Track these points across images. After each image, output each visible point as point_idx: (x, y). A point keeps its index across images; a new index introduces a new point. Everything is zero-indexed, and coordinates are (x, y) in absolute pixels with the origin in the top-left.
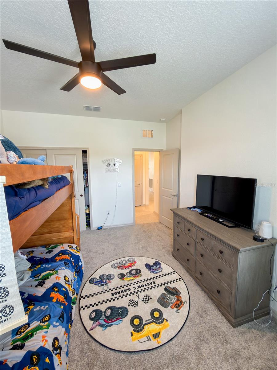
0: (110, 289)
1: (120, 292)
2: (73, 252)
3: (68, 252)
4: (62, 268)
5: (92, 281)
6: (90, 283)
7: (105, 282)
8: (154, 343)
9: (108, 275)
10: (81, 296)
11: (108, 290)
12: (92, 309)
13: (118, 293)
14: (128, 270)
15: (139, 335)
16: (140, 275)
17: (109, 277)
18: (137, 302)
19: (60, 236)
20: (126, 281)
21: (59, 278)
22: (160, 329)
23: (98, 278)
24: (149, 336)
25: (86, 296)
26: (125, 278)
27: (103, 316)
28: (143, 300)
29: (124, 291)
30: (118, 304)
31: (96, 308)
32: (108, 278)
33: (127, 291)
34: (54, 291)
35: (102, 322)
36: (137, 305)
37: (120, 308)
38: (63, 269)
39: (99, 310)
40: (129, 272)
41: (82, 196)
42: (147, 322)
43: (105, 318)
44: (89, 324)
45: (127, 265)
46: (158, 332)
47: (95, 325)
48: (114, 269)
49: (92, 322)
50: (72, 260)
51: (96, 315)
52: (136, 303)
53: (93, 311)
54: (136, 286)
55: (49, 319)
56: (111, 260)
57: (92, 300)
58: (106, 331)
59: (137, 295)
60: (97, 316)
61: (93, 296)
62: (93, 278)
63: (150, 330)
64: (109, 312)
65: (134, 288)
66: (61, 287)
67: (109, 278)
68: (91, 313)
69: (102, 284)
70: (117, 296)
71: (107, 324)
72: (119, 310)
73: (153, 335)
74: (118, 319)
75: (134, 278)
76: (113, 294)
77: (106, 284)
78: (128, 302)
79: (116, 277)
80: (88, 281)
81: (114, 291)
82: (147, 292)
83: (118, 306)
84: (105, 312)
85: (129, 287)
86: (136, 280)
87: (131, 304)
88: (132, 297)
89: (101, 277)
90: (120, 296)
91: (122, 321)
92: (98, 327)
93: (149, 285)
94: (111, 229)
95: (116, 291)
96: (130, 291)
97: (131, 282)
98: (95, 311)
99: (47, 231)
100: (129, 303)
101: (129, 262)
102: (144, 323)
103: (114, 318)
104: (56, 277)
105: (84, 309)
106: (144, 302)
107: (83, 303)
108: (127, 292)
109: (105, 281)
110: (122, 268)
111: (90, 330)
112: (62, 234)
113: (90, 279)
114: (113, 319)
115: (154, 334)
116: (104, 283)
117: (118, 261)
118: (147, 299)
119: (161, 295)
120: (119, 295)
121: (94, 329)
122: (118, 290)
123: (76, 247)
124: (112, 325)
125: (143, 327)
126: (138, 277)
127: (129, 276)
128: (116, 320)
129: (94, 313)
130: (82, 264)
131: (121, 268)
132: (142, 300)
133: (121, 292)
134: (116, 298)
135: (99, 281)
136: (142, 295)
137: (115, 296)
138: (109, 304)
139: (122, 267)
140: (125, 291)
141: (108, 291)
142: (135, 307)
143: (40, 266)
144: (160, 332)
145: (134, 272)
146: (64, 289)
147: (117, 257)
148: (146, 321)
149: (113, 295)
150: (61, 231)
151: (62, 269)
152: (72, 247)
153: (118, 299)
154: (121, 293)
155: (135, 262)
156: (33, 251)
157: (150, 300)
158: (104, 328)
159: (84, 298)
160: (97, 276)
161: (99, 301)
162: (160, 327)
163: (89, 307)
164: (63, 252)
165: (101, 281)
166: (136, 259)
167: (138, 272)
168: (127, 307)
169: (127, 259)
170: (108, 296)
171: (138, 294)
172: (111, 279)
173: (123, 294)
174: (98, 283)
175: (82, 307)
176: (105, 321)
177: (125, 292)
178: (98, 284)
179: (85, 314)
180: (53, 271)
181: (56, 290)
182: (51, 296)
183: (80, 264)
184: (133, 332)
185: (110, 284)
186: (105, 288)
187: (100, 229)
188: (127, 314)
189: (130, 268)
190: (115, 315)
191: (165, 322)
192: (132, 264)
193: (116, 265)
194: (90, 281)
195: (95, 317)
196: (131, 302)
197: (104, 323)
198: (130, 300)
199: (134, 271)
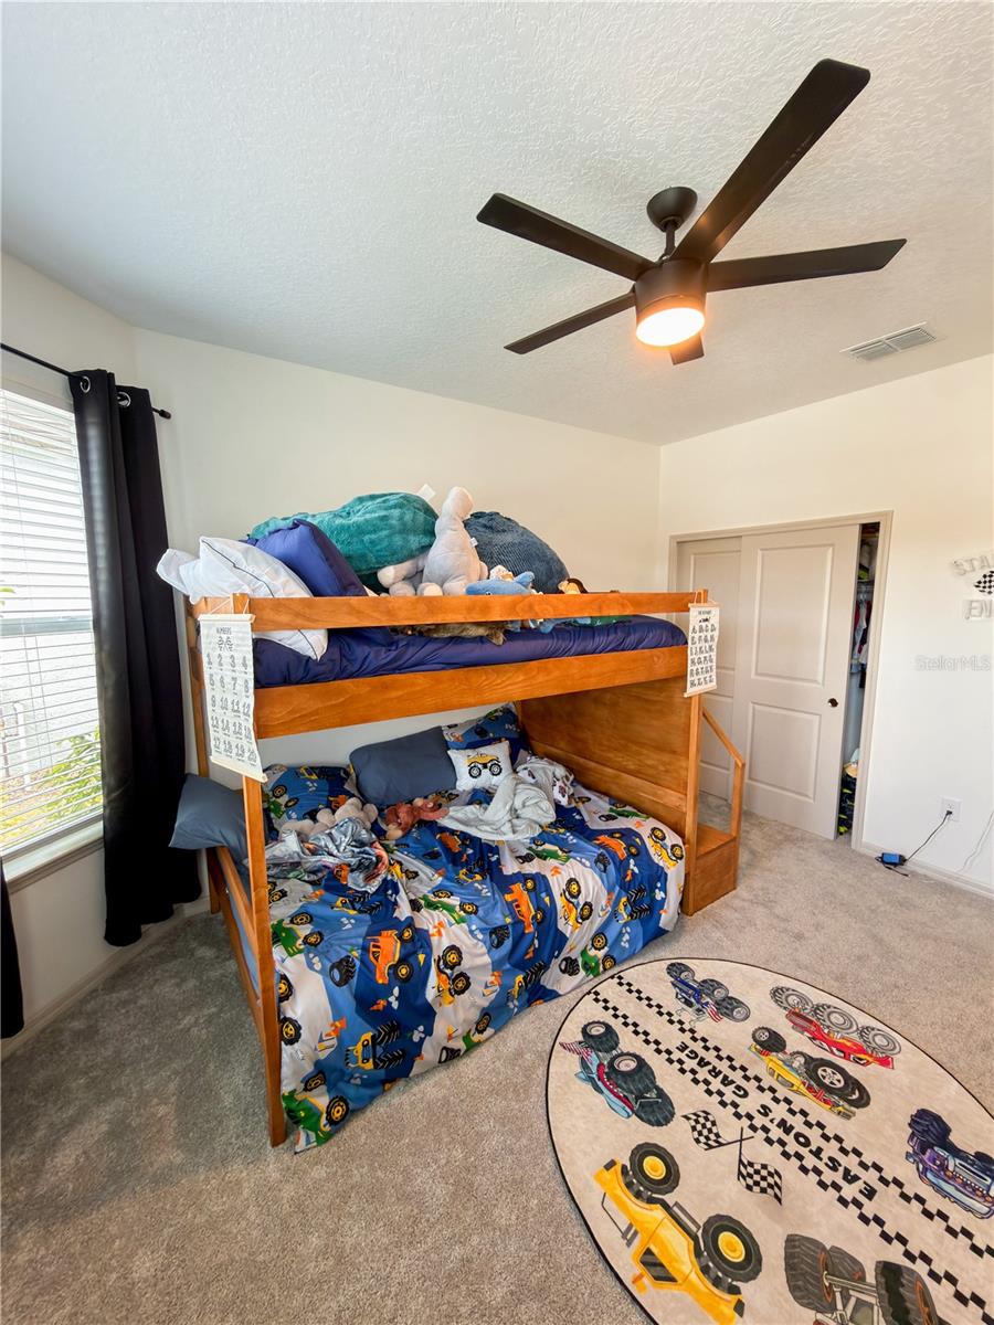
0: (692, 1031)
1: (708, 1063)
2: (652, 851)
3: (637, 840)
4: (584, 860)
5: (676, 970)
6: (668, 968)
7: (702, 1004)
8: (627, 1262)
9: (731, 998)
10: (621, 974)
11: (686, 1027)
12: (607, 1017)
13: (702, 1062)
14: (816, 1052)
15: (619, 1192)
16: (840, 1108)
17: (731, 1004)
18: (721, 1145)
19: (655, 795)
20: (761, 1066)
21: (557, 872)
22: (686, 1278)
23: (700, 977)
24: (636, 1233)
25: (629, 984)
26: (775, 1059)
27: (608, 1057)
28: (745, 1167)
29: (721, 1076)
30: (668, 1078)
31: (616, 1025)
32: (725, 1004)
33: (732, 1087)
34: (525, 884)
35: (593, 1060)
36: (711, 1147)
37: (661, 1093)
38: (584, 865)
39: (617, 1036)
40: (809, 1060)
41: (834, 703)
42: (675, 1209)
43: (606, 1063)
44: (572, 1033)
45: (837, 1037)
46: (670, 1270)
47: (579, 1048)
48: (774, 1005)
49: (580, 1037)
50: (631, 866)
51: (599, 1037)
52: (716, 1141)
53: (603, 1023)
54: (779, 1111)
55: (471, 913)
56: (799, 974)
57: (629, 1006)
58: (578, 1081)
59: (748, 1133)
60: (600, 1040)
61: (640, 999)
62: (687, 968)
63: (658, 1231)
64: (627, 1065)
65: (763, 1107)
66: (543, 889)
67: (728, 1007)
68: (598, 1022)
69: (693, 1000)
70: (690, 1064)
71: (594, 1076)
72: (649, 1090)
73: (649, 1252)
74: (625, 1100)
75: (803, 1089)
76: (687, 1047)
77: (699, 1010)
78: (698, 1108)
79: (750, 1026)
80: (669, 962)
81: (698, 1047)
82: (789, 1170)
83: (659, 1083)
84: (622, 1054)
85: (751, 1086)
86: (799, 1102)
87: (697, 1122)
88: (724, 1116)
89: (711, 985)
90: (693, 1072)
91: (629, 1116)
92: (576, 1058)
93: (834, 1169)
94: (946, 889)
95: (702, 1053)
96: (740, 1096)
97: (776, 1085)
98: (608, 1027)
99: (632, 767)
100: (695, 1114)
101: (855, 1036)
102: (670, 1198)
103: (623, 1089)
104: (556, 867)
105: (597, 1000)
106: (740, 1173)
107: (609, 989)
108: (728, 1091)
109: (707, 1003)
110: (802, 1027)
111: (562, 1044)
112: (661, 791)
113: (679, 961)
114: (618, 1086)
115: (653, 1254)
116: (698, 1002)
117: (817, 998)
118: (759, 1180)
119: (834, 1249)
120: (697, 1068)
121: (568, 1052)
122: (710, 1056)
123: (673, 846)
124: (602, 1092)
125: (651, 1201)
126: (826, 1102)
127: (796, 1065)
128: (619, 1097)
129: (602, 1030)
130: (664, 900)
131: (799, 1021)
132: (741, 1161)
133: (710, 1067)
134: (680, 1062)
135: (691, 987)
136: (761, 1153)
137: (683, 1056)
138: (648, 1053)
139: (805, 1024)
140: (726, 1081)
141: (683, 1030)
142: (697, 1141)
143: (562, 831)
144: (672, 1280)
145: (831, 1078)
146: (547, 900)
147: (834, 986)
148: (676, 1204)
149: (683, 1048)
150: (659, 782)
151: (580, 862)
152: (664, 838)
153: (682, 1071)
154: (710, 1072)
155: (885, 1062)
156: (589, 799)
157: (769, 1197)
158: (582, 1075)
159: (621, 984)
160: (702, 971)
161: (638, 1022)
162: (693, 1277)
163: (606, 1008)
164: (627, 835)
165: (698, 993)
166: (906, 1056)
167: (854, 1095)
168: (679, 1112)
169: (863, 1020)
170: (672, 1038)
171: (751, 1133)
172: (729, 1016)
173: (710, 1078)
174: (685, 988)
175: (597, 993)
176: (600, 1065)
177: (722, 1082)
178: (680, 990)
179: (589, 1011)
180: (564, 852)
181: (530, 884)
182: (512, 887)
183: (659, 895)
184: (618, 1168)
185: (709, 1020)
186: (688, 1015)
187: (893, 862)
188: (659, 1124)
189: (832, 1052)
190: (632, 1088)
191: (729, 1302)
192: (864, 1052)
193: (793, 1000)
194: (673, 965)
195: (592, 1036)
196: (702, 1120)
197: (594, 1069)
198: (707, 1113)
199: (839, 1076)
